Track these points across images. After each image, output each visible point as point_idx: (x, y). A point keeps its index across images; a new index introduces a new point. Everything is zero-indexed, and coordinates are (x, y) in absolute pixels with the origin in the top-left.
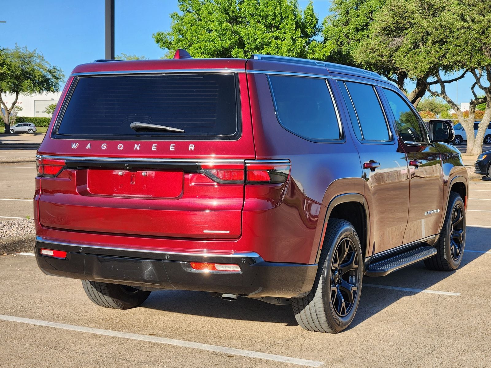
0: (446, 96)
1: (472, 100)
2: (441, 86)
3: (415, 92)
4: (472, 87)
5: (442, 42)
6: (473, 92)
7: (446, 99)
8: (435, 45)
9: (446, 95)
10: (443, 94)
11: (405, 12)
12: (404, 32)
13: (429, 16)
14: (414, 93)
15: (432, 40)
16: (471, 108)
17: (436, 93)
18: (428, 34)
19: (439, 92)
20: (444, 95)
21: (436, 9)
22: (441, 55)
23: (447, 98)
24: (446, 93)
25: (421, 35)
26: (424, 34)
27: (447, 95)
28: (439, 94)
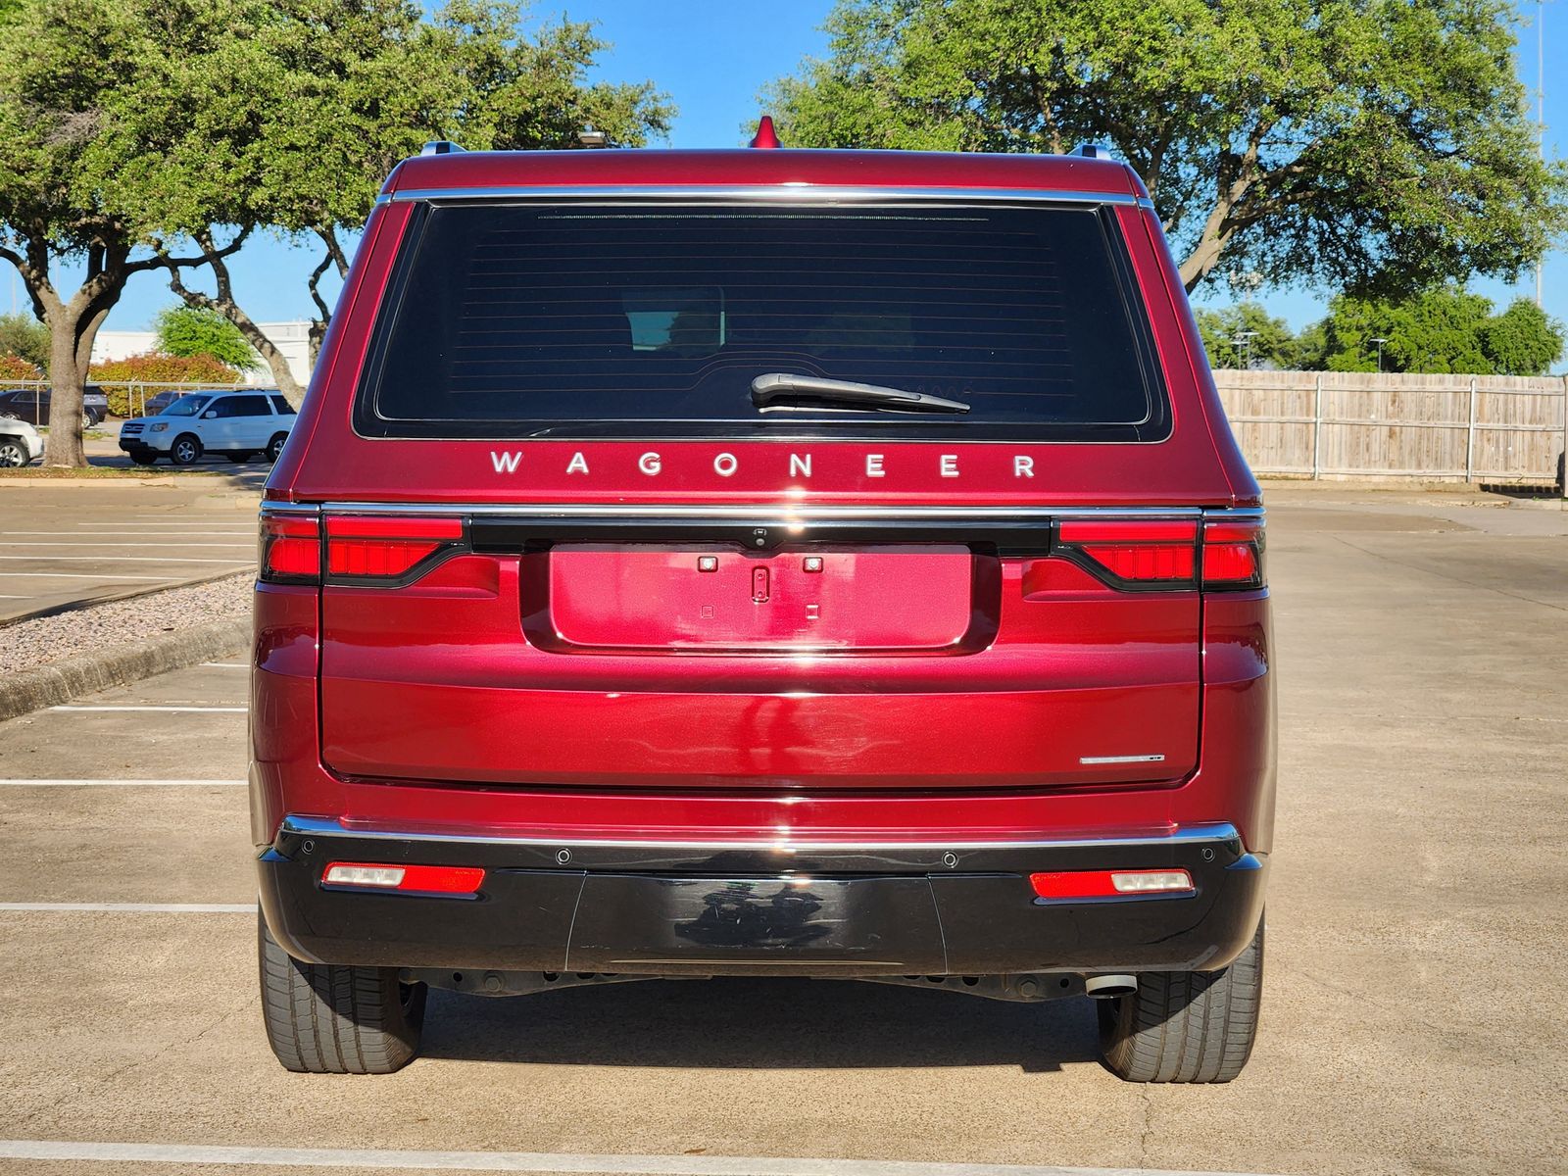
0: (235, 307)
1: (315, 322)
2: (218, 276)
3: (90, 294)
4: (311, 281)
5: (242, 137)
6: (316, 297)
7: (233, 318)
8: (216, 141)
9: (233, 306)
10: (226, 300)
11: (105, 30)
12: (102, 93)
13: (179, 47)
14: (86, 295)
15: (209, 127)
16: (315, 347)
17: (202, 299)
18: (188, 104)
19: (212, 292)
20: (227, 306)
21: (204, 27)
22: (242, 177)
23: (237, 313)
24: (234, 298)
25: (167, 108)
26: (175, 104)
27: (237, 304)
28: (211, 301)
